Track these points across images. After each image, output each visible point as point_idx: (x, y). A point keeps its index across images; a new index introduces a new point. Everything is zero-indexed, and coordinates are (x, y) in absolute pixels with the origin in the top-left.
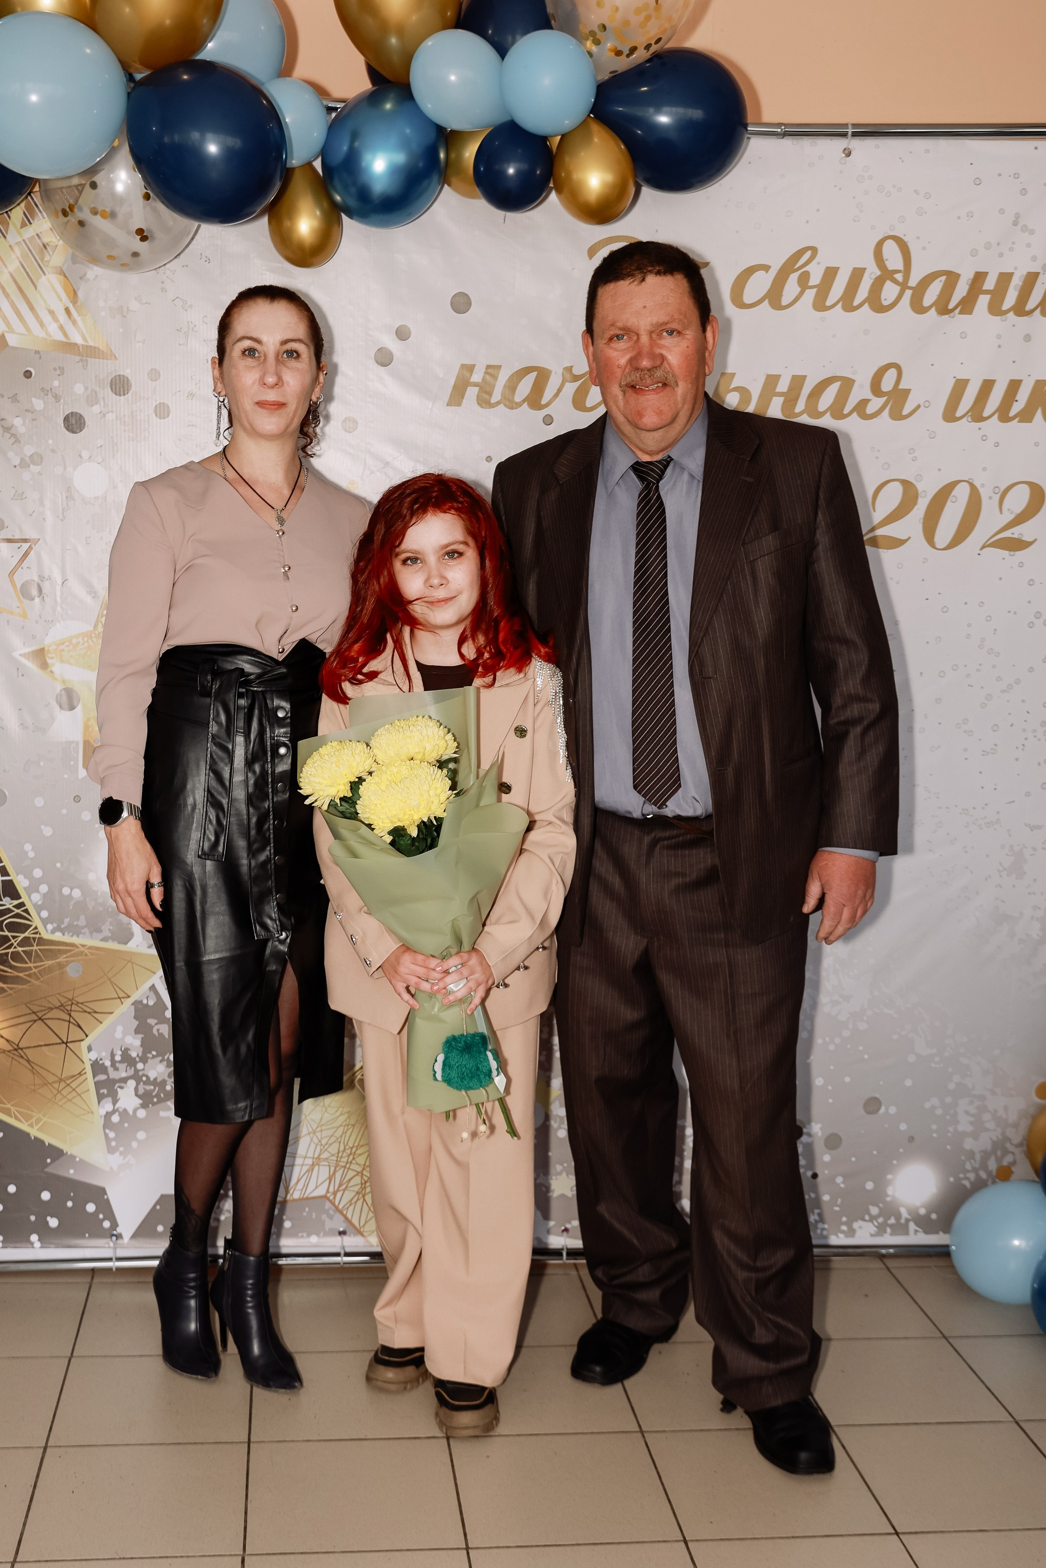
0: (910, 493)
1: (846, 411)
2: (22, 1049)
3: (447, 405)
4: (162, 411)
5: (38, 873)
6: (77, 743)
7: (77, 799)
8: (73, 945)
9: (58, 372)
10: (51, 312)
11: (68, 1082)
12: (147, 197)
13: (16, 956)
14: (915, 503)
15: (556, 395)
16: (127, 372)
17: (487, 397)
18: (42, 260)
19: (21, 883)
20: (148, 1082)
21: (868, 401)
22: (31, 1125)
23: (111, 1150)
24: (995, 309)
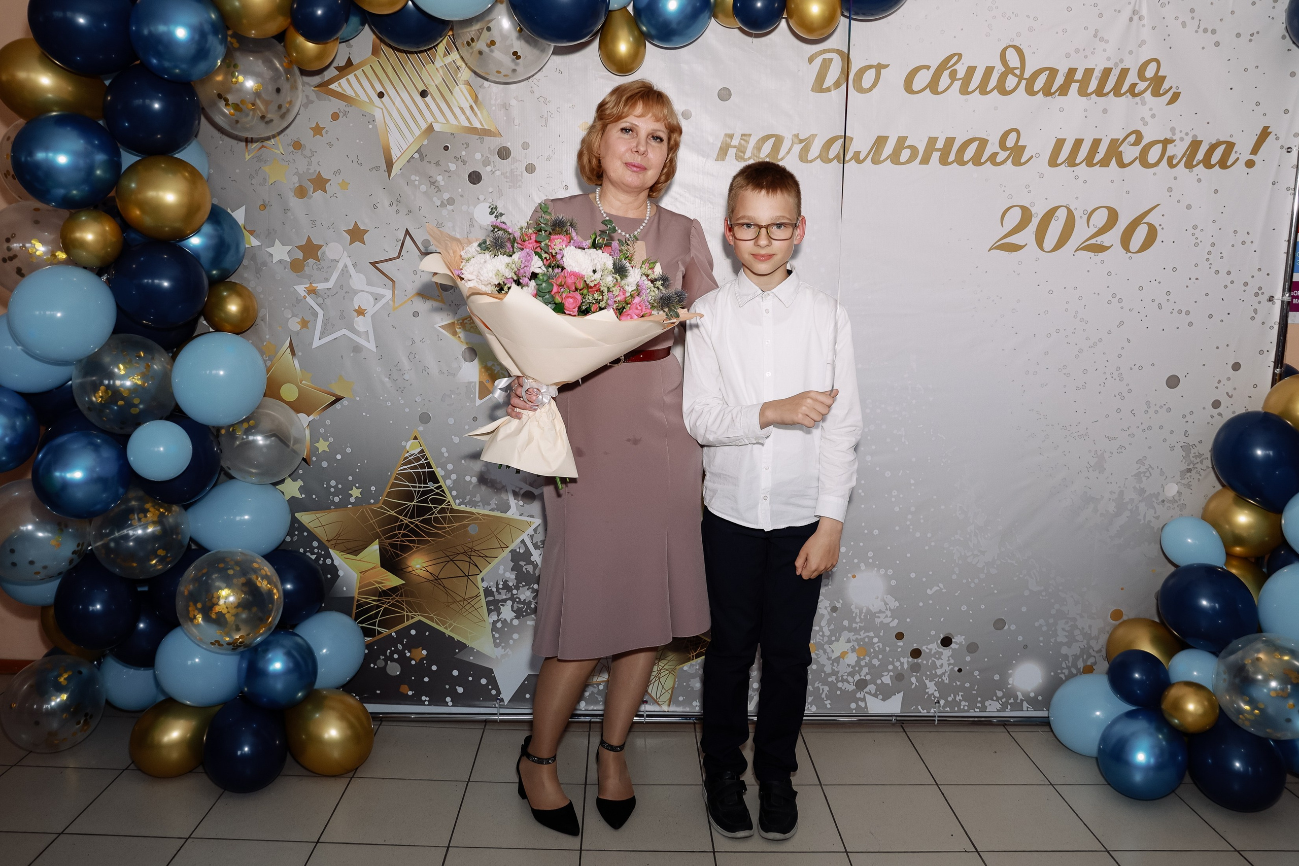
0: (1026, 214)
1: (982, 160)
2: (440, 579)
3: (716, 160)
4: (530, 169)
5: (450, 466)
6: (476, 382)
7: (475, 419)
8: (472, 513)
10: (462, 109)
11: (469, 601)
12: (521, 30)
13: (436, 519)
14: (1030, 221)
15: (788, 152)
16: (508, 145)
17: (742, 154)
18: (456, 77)
19: (439, 473)
20: (520, 602)
21: (997, 154)
22: (446, 628)
23: (496, 645)
24: (1083, 92)
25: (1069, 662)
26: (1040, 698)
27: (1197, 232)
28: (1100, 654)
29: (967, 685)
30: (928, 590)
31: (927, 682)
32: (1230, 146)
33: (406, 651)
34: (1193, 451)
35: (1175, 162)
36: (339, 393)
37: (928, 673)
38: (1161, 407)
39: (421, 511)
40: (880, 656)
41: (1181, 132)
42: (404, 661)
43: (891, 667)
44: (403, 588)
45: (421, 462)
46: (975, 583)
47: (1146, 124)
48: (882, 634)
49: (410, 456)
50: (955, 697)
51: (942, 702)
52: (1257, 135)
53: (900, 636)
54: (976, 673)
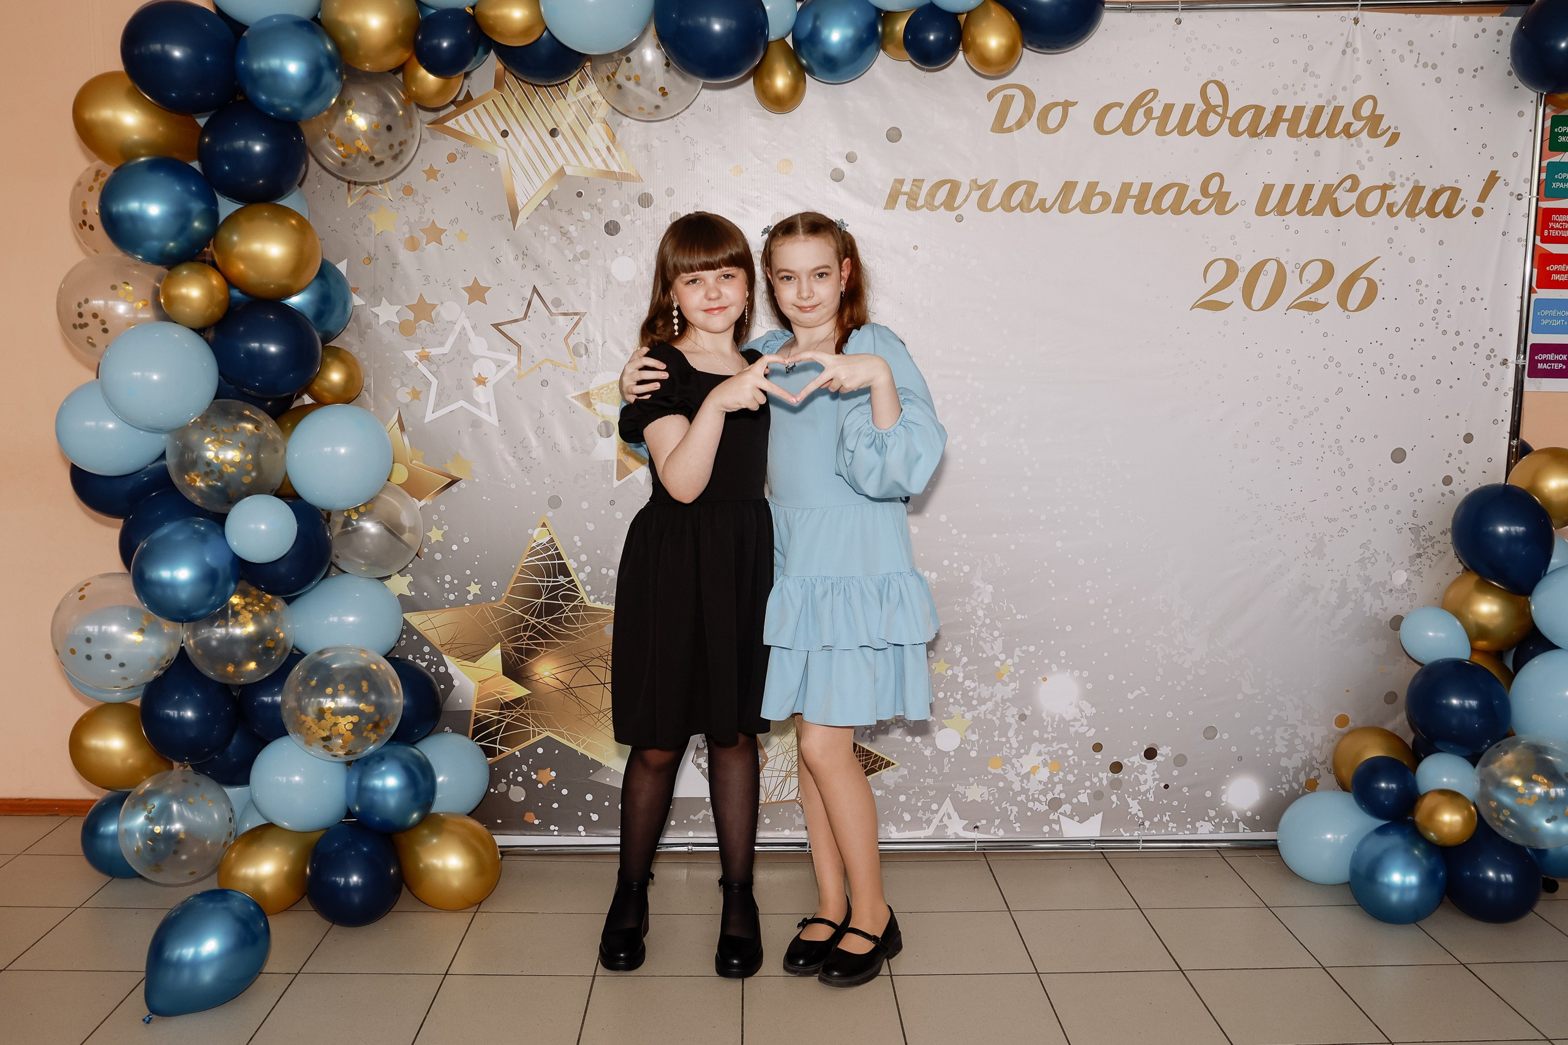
0: (1232, 269)
1: (1182, 209)
2: (571, 688)
3: (884, 209)
5: (583, 558)
6: (613, 461)
7: (612, 503)
9: (601, 192)
10: (597, 150)
12: (667, 65)
13: (568, 619)
14: (1237, 276)
15: (965, 200)
16: (651, 191)
17: (914, 202)
18: (591, 113)
19: (571, 565)
21: (1199, 201)
22: (578, 745)
24: (1292, 132)
25: (1289, 775)
26: (1258, 818)
27: (1422, 288)
28: (1324, 766)
29: (1175, 803)
30: (1129, 694)
31: (1129, 800)
32: (1456, 192)
33: (532, 773)
34: (1422, 534)
35: (1395, 210)
36: (455, 474)
37: (1131, 790)
38: (1386, 484)
39: (550, 609)
40: (1076, 771)
41: (1401, 176)
42: (529, 785)
43: (1088, 784)
44: (529, 699)
45: (550, 553)
46: (1182, 686)
47: (1362, 168)
48: (1077, 746)
49: (538, 546)
50: (1162, 818)
51: (1147, 824)
52: (1484, 180)
53: (1098, 748)
54: (1185, 789)
